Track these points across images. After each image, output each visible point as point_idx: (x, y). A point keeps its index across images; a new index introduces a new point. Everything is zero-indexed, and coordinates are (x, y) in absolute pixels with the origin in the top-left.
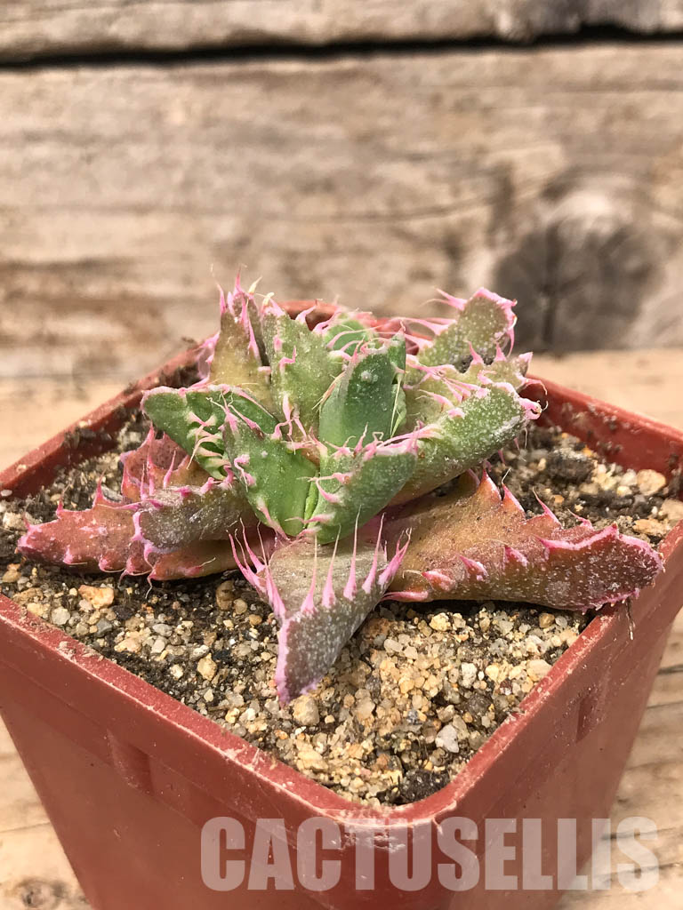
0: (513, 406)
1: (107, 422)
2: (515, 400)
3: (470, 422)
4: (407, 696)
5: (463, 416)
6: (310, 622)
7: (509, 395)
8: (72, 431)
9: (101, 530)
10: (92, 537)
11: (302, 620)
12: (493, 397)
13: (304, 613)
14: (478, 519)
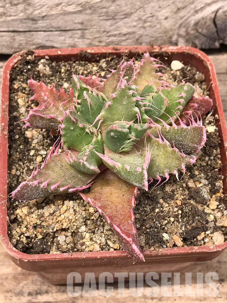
0: (142, 182)
1: (99, 54)
2: (144, 181)
3: (129, 173)
4: (57, 221)
5: (128, 170)
6: (33, 187)
7: (144, 178)
8: (84, 51)
9: (46, 98)
10: (42, 97)
11: (30, 185)
12: (140, 174)
13: (33, 184)
14: (123, 195)
